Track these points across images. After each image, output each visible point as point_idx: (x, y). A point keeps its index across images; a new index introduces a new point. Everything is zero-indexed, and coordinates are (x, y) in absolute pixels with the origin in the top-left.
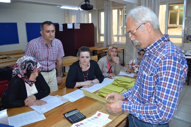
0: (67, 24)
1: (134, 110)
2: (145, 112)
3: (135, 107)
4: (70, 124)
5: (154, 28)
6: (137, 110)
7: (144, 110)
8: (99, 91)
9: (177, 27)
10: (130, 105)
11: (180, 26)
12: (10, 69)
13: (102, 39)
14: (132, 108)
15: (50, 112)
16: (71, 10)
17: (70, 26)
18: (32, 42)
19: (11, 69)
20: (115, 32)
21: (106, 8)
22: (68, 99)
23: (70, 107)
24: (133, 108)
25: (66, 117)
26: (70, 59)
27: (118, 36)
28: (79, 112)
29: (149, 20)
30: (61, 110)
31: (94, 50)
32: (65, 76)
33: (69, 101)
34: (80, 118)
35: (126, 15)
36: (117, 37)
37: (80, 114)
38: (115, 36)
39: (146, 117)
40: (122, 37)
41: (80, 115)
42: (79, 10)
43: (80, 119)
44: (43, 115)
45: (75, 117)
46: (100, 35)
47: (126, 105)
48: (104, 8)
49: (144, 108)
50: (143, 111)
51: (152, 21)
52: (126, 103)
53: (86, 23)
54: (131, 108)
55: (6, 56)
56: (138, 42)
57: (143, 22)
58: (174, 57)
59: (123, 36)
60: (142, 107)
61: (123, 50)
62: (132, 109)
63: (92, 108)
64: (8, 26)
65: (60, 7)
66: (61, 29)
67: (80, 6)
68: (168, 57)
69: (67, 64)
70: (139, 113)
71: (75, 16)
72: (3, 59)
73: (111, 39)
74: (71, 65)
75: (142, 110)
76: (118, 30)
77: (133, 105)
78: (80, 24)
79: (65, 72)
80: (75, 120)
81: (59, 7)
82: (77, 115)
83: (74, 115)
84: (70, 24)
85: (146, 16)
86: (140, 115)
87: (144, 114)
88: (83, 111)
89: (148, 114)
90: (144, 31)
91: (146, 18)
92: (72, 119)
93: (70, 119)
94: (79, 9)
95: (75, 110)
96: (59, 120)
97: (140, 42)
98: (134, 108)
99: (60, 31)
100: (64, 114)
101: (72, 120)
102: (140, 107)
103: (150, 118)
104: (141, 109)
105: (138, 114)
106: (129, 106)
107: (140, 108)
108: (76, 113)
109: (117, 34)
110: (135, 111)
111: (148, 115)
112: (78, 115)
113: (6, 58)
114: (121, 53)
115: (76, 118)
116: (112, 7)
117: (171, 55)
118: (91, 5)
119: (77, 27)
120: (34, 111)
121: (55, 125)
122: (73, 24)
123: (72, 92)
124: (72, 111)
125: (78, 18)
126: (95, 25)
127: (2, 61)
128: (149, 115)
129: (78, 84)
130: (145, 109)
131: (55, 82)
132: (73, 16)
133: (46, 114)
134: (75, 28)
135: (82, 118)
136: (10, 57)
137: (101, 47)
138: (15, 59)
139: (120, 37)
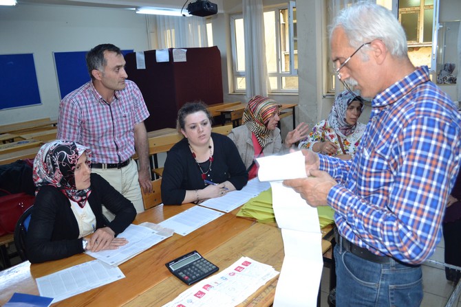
0: (155, 51)
1: (352, 208)
2: (371, 222)
3: (358, 203)
4: (184, 286)
5: (393, 53)
6: (359, 211)
7: (372, 217)
8: (243, 208)
9: (420, 47)
10: (347, 196)
11: (427, 44)
12: (26, 165)
13: (241, 84)
14: (350, 204)
15: (133, 262)
16: (163, 17)
17: (162, 57)
18: (68, 100)
19: (30, 167)
20: (271, 67)
21: (248, 8)
22: (173, 230)
23: (179, 248)
24: (352, 205)
25: (173, 270)
26: (167, 135)
27: (279, 76)
28: (202, 258)
29: (382, 36)
30: (158, 255)
31: (222, 113)
32: (158, 178)
33: (175, 234)
34: (206, 271)
35: (295, 24)
36: (276, 78)
37: (205, 261)
38: (273, 75)
39: (370, 231)
40: (289, 78)
41: (204, 265)
42: (184, 15)
43: (205, 274)
44: (118, 268)
45: (194, 270)
46: (236, 74)
47: (341, 193)
48: (243, 7)
49: (374, 213)
50: (369, 219)
51: (388, 38)
52: (341, 188)
53: (200, 47)
54: (348, 202)
55: (13, 135)
56: (356, 83)
57: (367, 38)
58: (429, 120)
59: (291, 74)
60: (370, 209)
61: (294, 108)
62: (349, 206)
63: (232, 248)
64: (12, 63)
65: (137, 10)
66: (141, 64)
67: (186, 6)
68: (414, 121)
69: (160, 148)
70: (359, 218)
71: (173, 31)
72: (4, 142)
73: (262, 83)
74: (169, 150)
75: (368, 216)
76: (279, 60)
77: (353, 199)
78: (186, 50)
79: (157, 167)
80: (194, 277)
81: (135, 11)
82: (198, 265)
83: (191, 265)
84: (162, 50)
85: (374, 25)
86: (359, 223)
87: (368, 224)
88: (211, 255)
89: (376, 227)
90: (369, 60)
91: (374, 31)
92: (187, 275)
93: (183, 276)
94: (183, 13)
95: (193, 253)
96: (158, 279)
97: (359, 85)
98: (355, 204)
99: (138, 68)
100: (167, 265)
101: (186, 277)
102: (366, 207)
103: (378, 236)
104: (367, 213)
105: (357, 220)
106: (344, 198)
107: (366, 210)
108: (196, 261)
109: (276, 71)
110: (353, 211)
111: (375, 229)
112: (200, 265)
113: (12, 140)
114: (288, 115)
115: (197, 272)
116: (261, 7)
117: (421, 117)
118: (213, 4)
119: (181, 57)
120: (95, 262)
121: (149, 291)
122: (171, 51)
123: (181, 213)
124: (186, 256)
125: (181, 35)
126: (223, 50)
127: (3, 148)
128: (378, 230)
129: (190, 195)
130: (375, 216)
131: (135, 191)
132: (168, 31)
133: (124, 267)
134: (175, 61)
135: (209, 272)
136: (23, 136)
137: (240, 103)
138: (35, 141)
139: (284, 78)
